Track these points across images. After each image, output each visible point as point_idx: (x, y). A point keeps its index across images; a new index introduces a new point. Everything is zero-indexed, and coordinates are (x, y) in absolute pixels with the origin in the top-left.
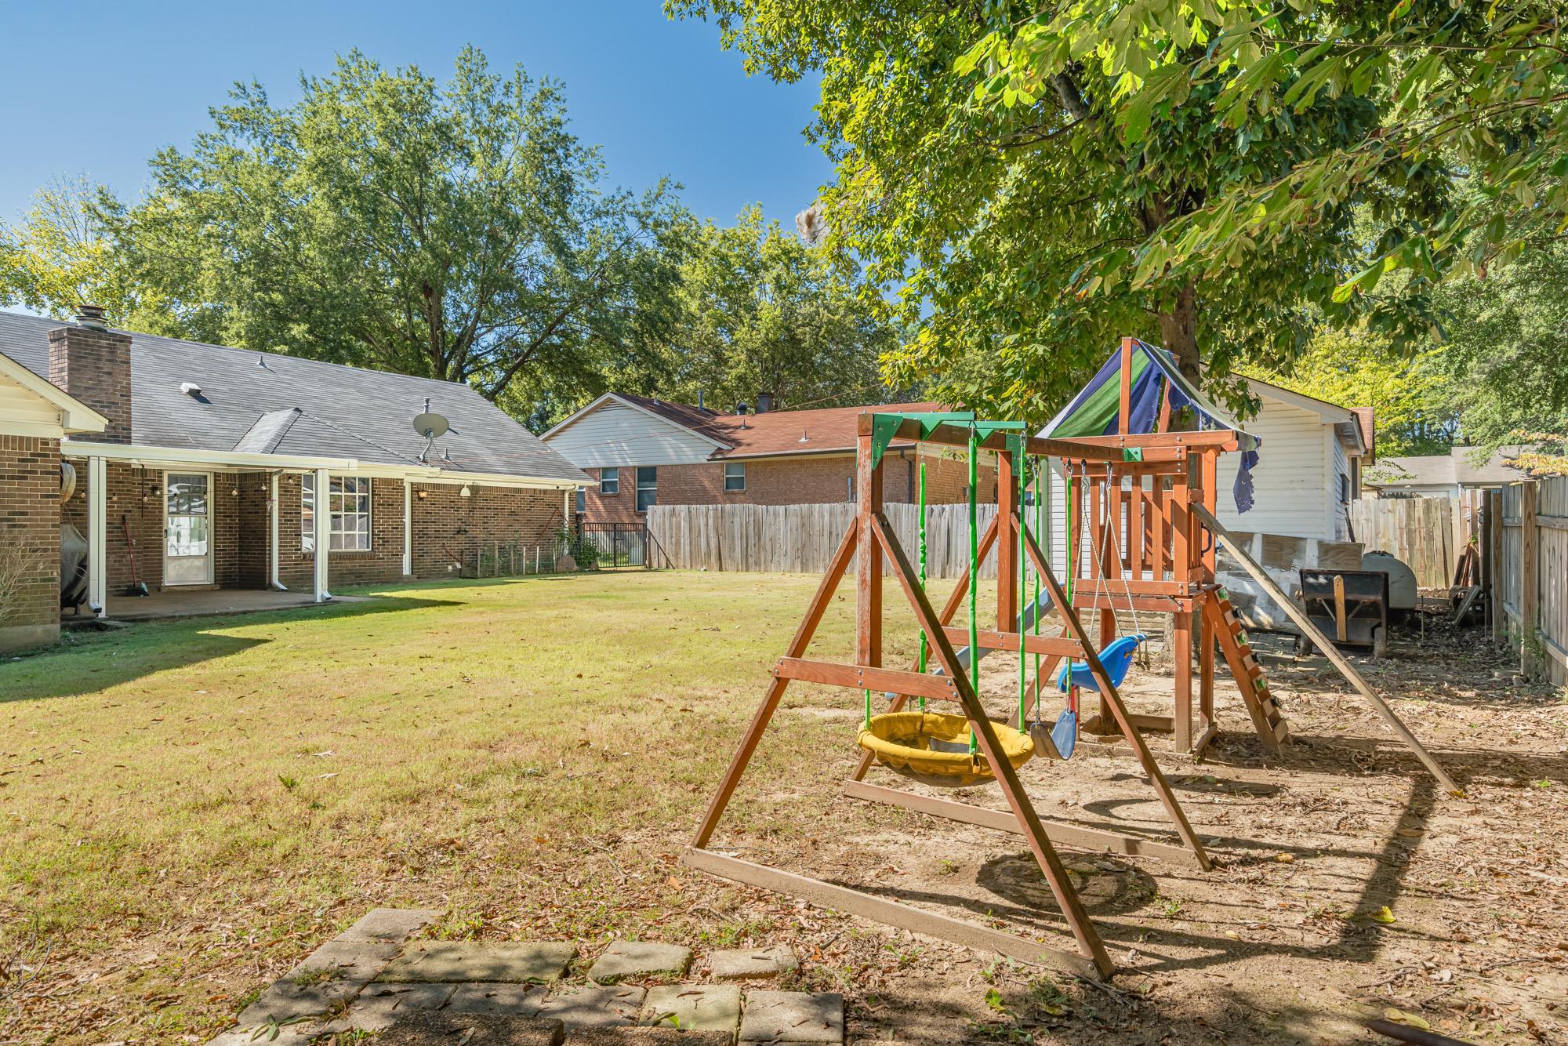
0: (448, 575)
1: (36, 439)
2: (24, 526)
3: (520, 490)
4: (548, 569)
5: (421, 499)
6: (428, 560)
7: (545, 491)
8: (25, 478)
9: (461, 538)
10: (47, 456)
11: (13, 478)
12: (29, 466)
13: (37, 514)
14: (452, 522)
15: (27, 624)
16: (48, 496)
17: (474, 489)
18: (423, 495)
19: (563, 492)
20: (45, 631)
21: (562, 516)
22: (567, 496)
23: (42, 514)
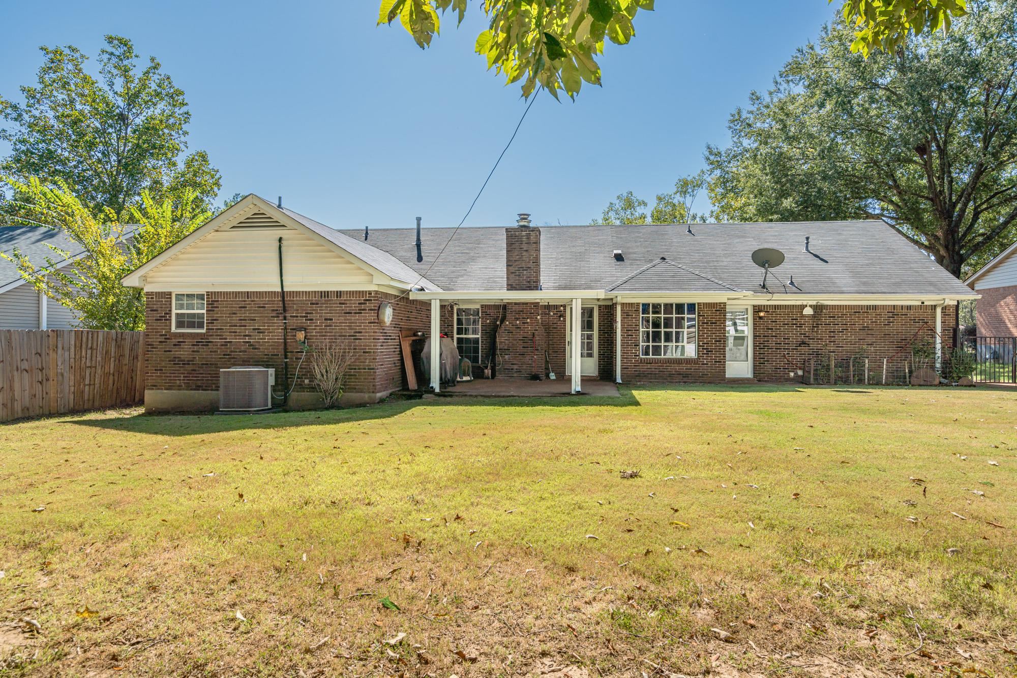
0: (789, 380)
1: (366, 292)
2: (360, 339)
3: (875, 307)
4: (900, 380)
5: (761, 318)
6: (768, 368)
7: (909, 308)
8: (361, 313)
9: (804, 349)
10: (371, 300)
11: (355, 313)
12: (363, 307)
13: (366, 332)
14: (794, 336)
15: (361, 392)
16: (371, 323)
17: (818, 308)
18: (762, 314)
19: (934, 307)
20: (369, 397)
21: (933, 330)
22: (939, 310)
23: (369, 332)
